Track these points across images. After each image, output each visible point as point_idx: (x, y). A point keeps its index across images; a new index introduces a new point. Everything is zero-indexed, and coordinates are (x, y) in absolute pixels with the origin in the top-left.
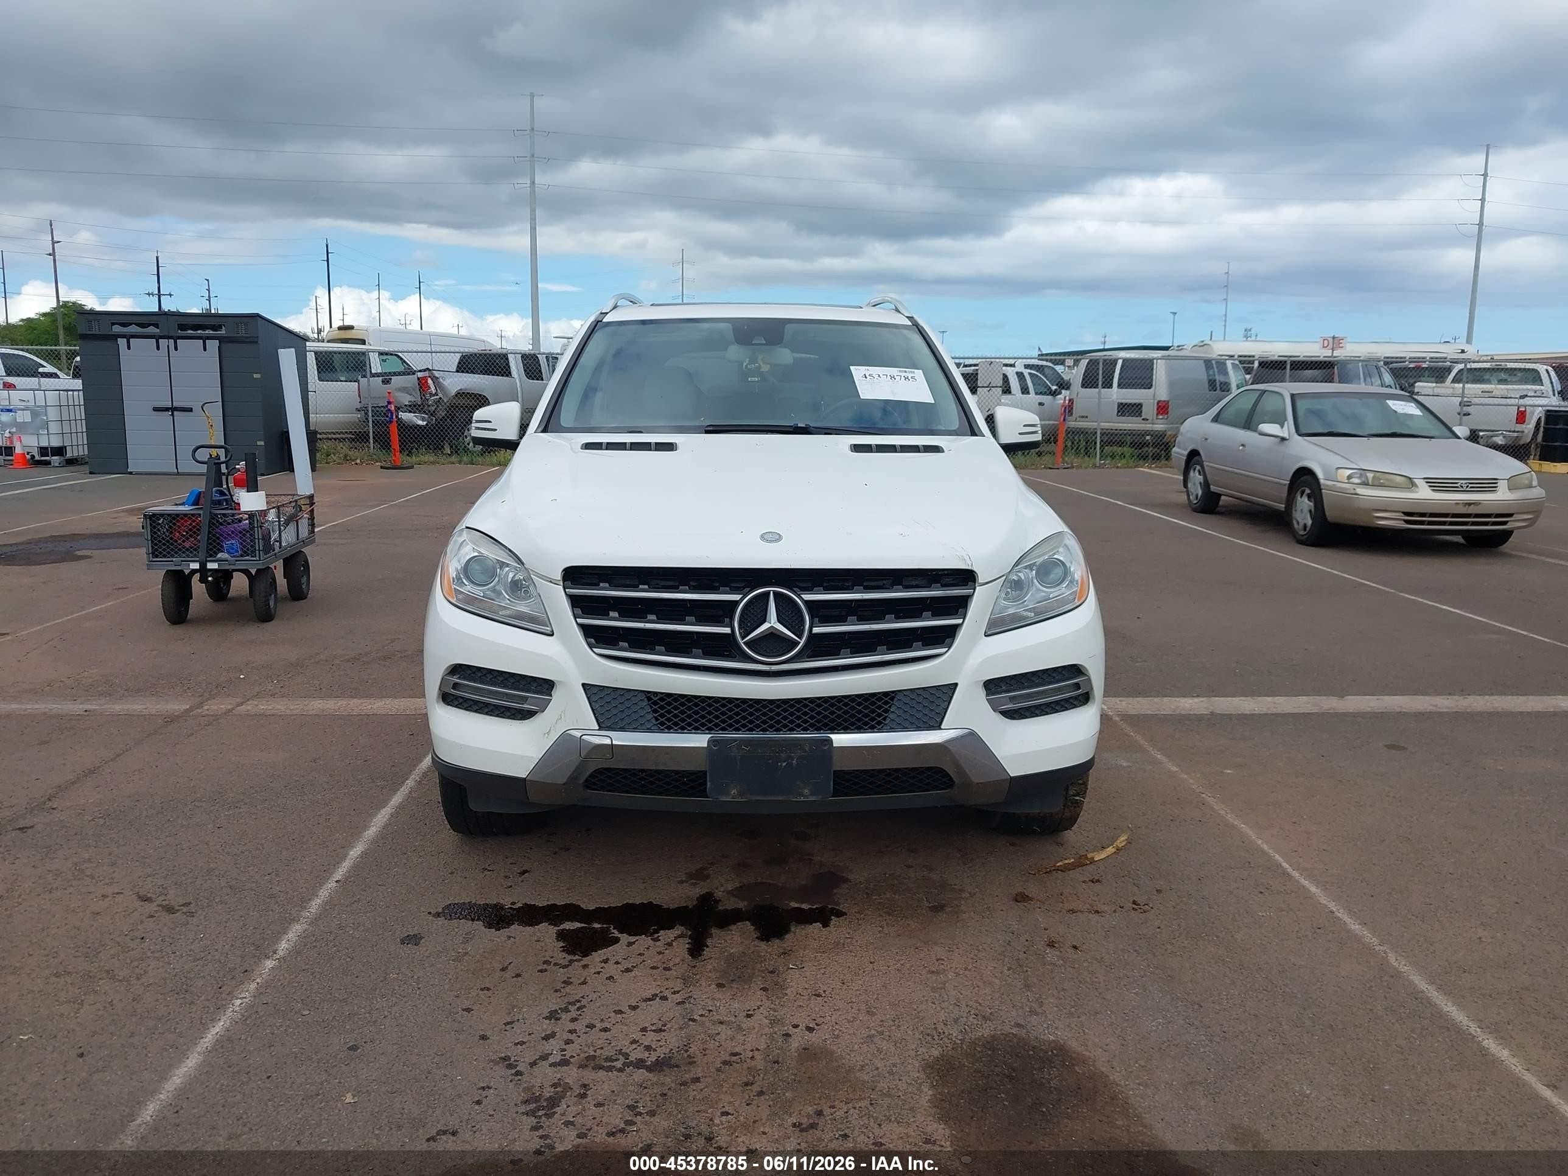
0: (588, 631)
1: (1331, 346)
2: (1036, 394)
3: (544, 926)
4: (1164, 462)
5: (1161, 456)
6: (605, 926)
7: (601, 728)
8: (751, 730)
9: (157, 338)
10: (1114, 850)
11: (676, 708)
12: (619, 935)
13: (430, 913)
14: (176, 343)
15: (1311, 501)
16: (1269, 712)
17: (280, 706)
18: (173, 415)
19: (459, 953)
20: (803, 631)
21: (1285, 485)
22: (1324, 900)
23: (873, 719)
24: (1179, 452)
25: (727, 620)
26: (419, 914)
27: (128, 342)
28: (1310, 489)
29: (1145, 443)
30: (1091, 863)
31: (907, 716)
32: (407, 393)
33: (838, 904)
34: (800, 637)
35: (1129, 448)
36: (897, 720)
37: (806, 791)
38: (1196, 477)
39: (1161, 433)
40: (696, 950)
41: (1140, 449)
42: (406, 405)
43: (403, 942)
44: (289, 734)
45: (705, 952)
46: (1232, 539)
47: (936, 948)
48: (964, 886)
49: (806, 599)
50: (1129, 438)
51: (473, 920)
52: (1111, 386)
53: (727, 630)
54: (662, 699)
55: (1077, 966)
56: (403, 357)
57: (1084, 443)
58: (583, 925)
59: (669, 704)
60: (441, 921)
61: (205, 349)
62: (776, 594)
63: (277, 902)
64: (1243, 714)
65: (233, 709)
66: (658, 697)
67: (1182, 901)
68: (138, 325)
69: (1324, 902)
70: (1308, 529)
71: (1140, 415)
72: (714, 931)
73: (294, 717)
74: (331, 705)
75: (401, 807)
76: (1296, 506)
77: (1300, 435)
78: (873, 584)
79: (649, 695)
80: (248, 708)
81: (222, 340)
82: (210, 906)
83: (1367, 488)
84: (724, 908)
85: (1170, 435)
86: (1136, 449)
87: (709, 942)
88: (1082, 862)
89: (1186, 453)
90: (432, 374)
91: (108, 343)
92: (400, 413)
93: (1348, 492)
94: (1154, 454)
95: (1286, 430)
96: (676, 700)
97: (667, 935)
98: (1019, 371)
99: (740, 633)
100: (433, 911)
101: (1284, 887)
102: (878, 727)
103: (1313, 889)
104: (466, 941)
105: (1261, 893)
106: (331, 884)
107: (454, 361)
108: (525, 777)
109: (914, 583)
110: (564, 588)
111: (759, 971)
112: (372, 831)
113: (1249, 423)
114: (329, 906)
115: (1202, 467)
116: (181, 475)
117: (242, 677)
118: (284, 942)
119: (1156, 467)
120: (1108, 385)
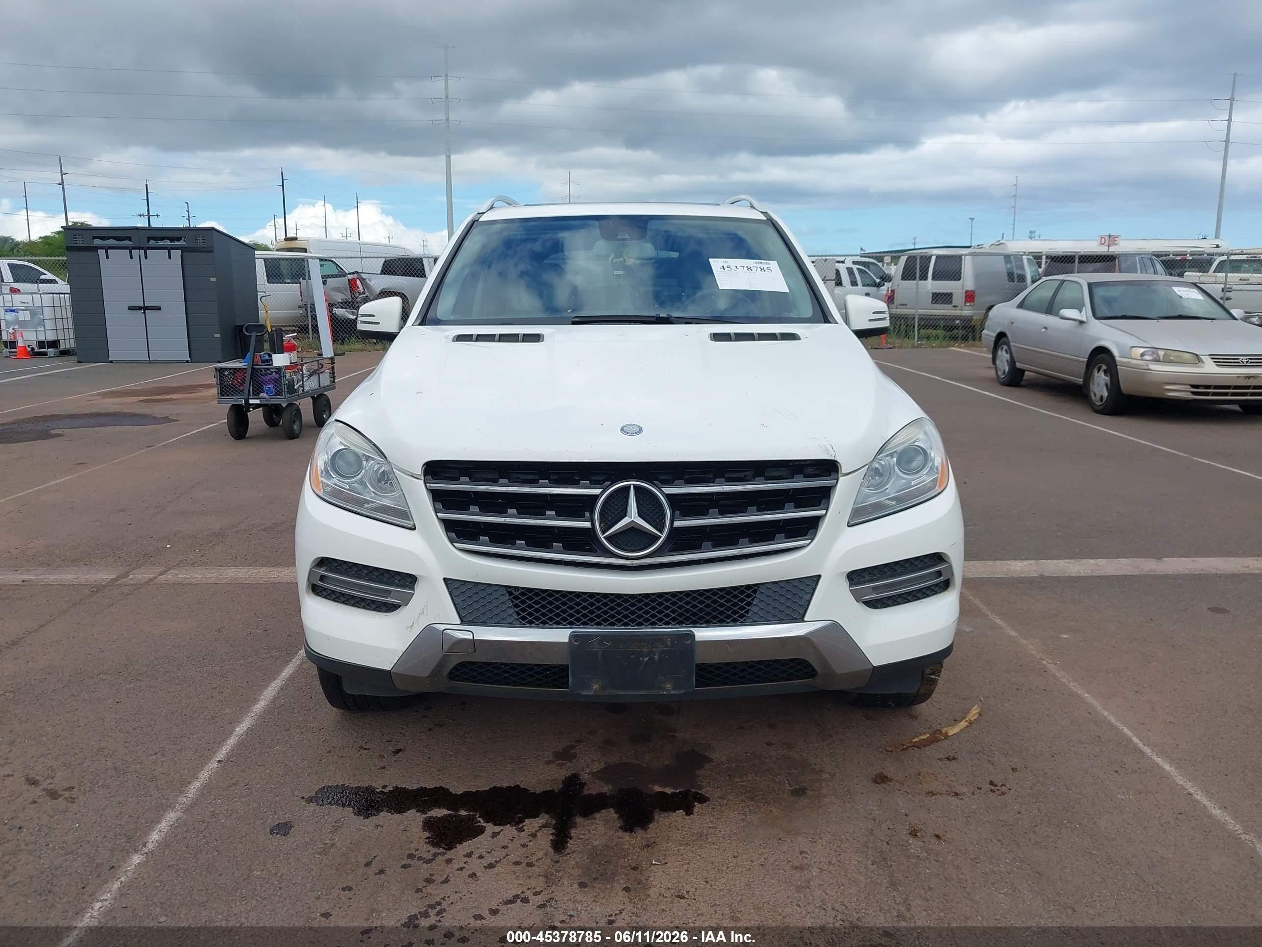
0: (449, 526)
1: (1107, 243)
2: (864, 285)
3: (412, 812)
4: (971, 342)
5: (968, 338)
6: (471, 813)
7: (463, 622)
8: (612, 624)
9: (131, 249)
10: (967, 724)
11: (537, 603)
12: (485, 825)
13: (303, 798)
14: (146, 253)
15: (1107, 376)
16: (1094, 574)
17: (196, 575)
18: (144, 313)
19: (326, 844)
20: (664, 524)
21: (1084, 362)
22: (1180, 780)
23: (735, 612)
24: (989, 334)
25: (587, 514)
26: (292, 799)
27: (107, 253)
28: (1106, 365)
29: (955, 327)
30: (945, 738)
31: (769, 609)
32: (339, 292)
33: (701, 788)
34: (661, 531)
35: (942, 331)
36: (760, 613)
37: (669, 686)
38: (1003, 356)
39: (969, 318)
40: (559, 844)
41: (951, 331)
42: (338, 302)
43: (272, 832)
44: (201, 603)
45: (569, 845)
46: (1038, 409)
47: (800, 839)
48: (824, 766)
49: (666, 492)
50: (942, 322)
51: (344, 805)
52: (926, 279)
53: (588, 525)
54: (523, 594)
55: (941, 859)
56: (337, 262)
57: (905, 327)
58: (452, 812)
59: (530, 598)
60: (313, 806)
61: (170, 257)
62: (635, 487)
63: (157, 786)
64: (1069, 577)
65: (155, 578)
66: (520, 592)
67: (1038, 782)
68: (115, 238)
69: (1181, 782)
70: (1104, 400)
71: (951, 303)
72: (579, 820)
73: (208, 586)
74: (243, 574)
75: (291, 679)
76: (1093, 380)
77: (1097, 318)
78: (734, 475)
79: (510, 590)
80: (169, 576)
81: (183, 249)
82: (92, 790)
83: (1159, 365)
84: (589, 792)
85: (976, 320)
86: (948, 331)
87: (573, 833)
88: (936, 737)
89: (995, 335)
90: (360, 275)
91: (90, 254)
92: (335, 309)
93: (1142, 368)
94: (963, 335)
95: (1085, 314)
96: (537, 595)
97: (532, 824)
98: (850, 266)
99: (601, 527)
100: (306, 796)
101: (1138, 765)
102: (741, 620)
103: (1167, 767)
104: (335, 829)
105: (1117, 772)
106: (213, 765)
107: (379, 265)
108: (390, 669)
109: (776, 474)
110: (425, 483)
111: (622, 867)
112: (260, 705)
113: (1050, 308)
114: (207, 789)
115: (1009, 347)
116: (152, 363)
117: (168, 546)
118: (155, 833)
119: (965, 346)
120: (924, 277)
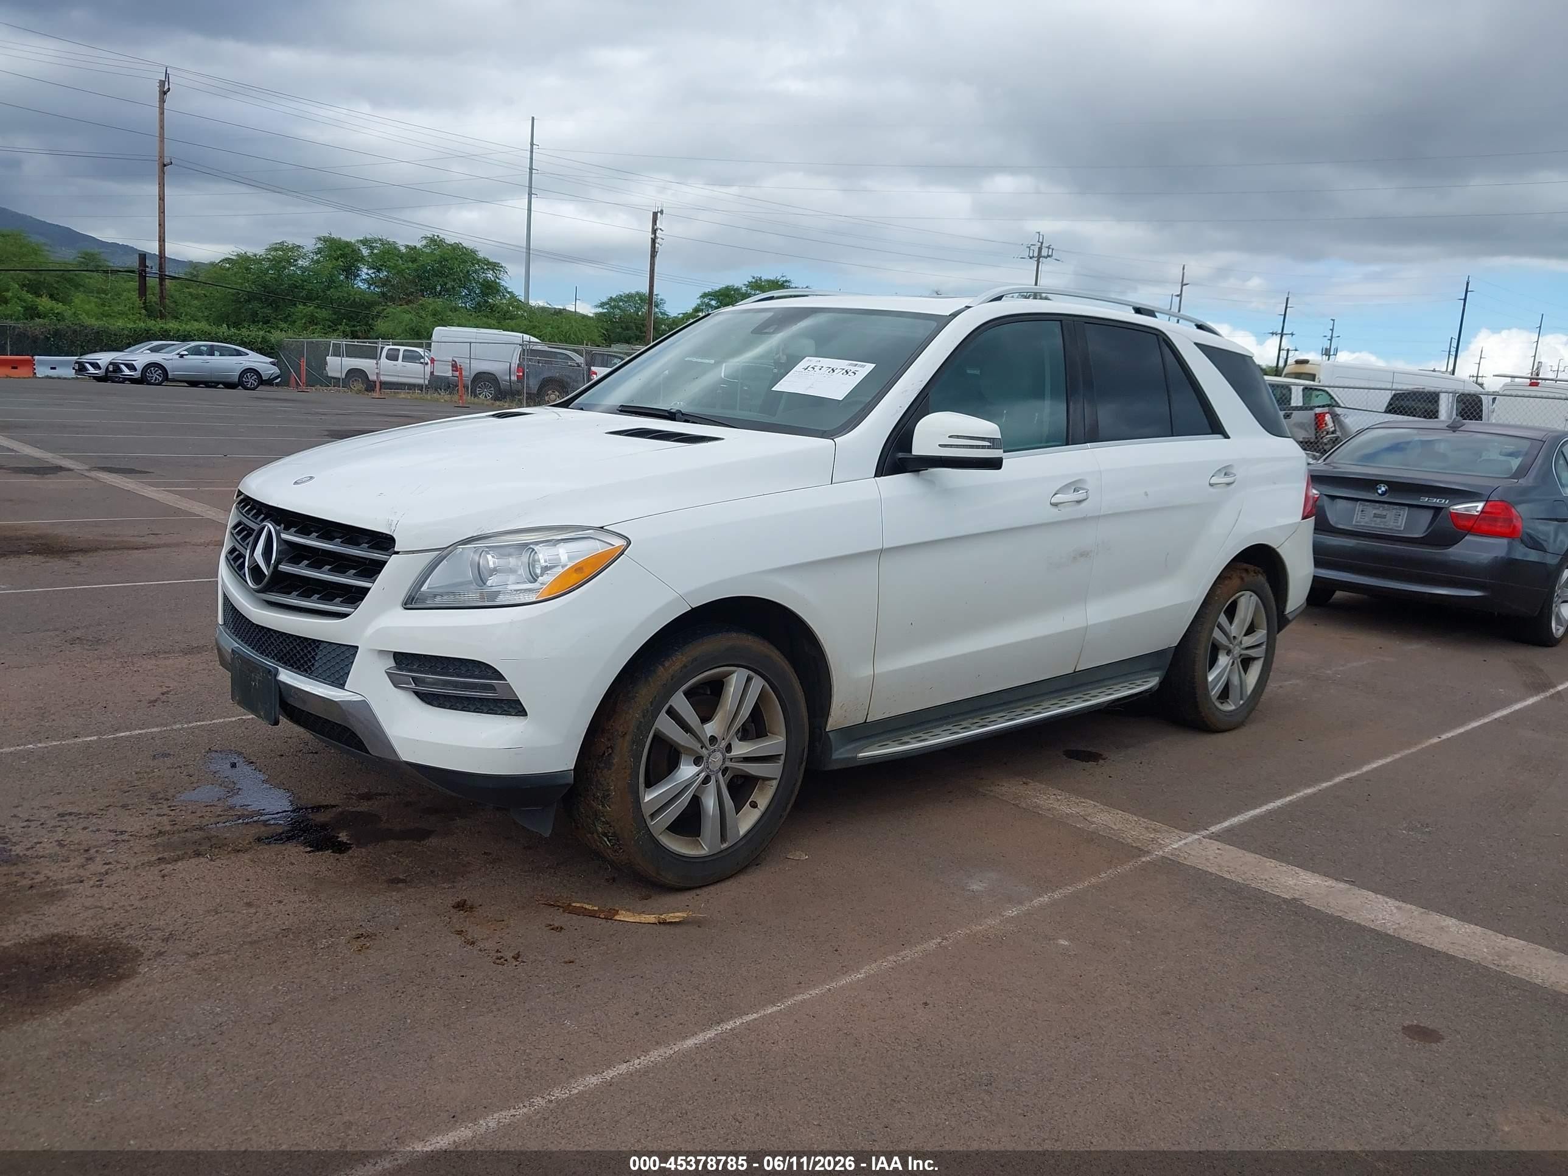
10: (655, 920)
13: (210, 749)
19: (152, 770)
23: (306, 663)
31: (325, 668)
34: (268, 571)
36: (320, 669)
49: (284, 538)
56: (1332, 393)
62: (268, 528)
67: (553, 977)
102: (308, 672)
104: (175, 767)
107: (1387, 397)
114: (199, 727)
